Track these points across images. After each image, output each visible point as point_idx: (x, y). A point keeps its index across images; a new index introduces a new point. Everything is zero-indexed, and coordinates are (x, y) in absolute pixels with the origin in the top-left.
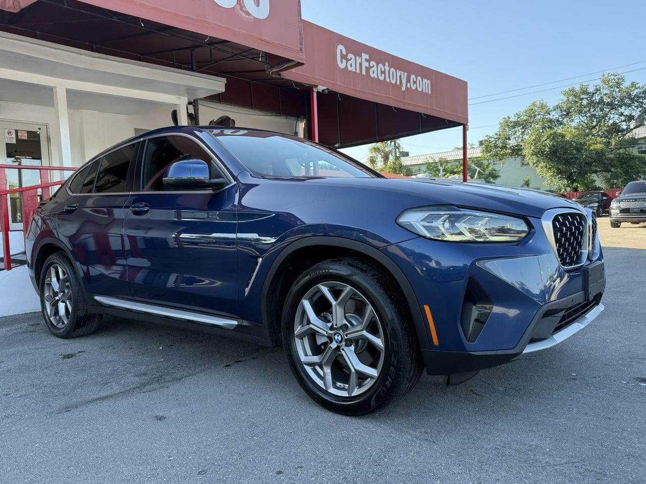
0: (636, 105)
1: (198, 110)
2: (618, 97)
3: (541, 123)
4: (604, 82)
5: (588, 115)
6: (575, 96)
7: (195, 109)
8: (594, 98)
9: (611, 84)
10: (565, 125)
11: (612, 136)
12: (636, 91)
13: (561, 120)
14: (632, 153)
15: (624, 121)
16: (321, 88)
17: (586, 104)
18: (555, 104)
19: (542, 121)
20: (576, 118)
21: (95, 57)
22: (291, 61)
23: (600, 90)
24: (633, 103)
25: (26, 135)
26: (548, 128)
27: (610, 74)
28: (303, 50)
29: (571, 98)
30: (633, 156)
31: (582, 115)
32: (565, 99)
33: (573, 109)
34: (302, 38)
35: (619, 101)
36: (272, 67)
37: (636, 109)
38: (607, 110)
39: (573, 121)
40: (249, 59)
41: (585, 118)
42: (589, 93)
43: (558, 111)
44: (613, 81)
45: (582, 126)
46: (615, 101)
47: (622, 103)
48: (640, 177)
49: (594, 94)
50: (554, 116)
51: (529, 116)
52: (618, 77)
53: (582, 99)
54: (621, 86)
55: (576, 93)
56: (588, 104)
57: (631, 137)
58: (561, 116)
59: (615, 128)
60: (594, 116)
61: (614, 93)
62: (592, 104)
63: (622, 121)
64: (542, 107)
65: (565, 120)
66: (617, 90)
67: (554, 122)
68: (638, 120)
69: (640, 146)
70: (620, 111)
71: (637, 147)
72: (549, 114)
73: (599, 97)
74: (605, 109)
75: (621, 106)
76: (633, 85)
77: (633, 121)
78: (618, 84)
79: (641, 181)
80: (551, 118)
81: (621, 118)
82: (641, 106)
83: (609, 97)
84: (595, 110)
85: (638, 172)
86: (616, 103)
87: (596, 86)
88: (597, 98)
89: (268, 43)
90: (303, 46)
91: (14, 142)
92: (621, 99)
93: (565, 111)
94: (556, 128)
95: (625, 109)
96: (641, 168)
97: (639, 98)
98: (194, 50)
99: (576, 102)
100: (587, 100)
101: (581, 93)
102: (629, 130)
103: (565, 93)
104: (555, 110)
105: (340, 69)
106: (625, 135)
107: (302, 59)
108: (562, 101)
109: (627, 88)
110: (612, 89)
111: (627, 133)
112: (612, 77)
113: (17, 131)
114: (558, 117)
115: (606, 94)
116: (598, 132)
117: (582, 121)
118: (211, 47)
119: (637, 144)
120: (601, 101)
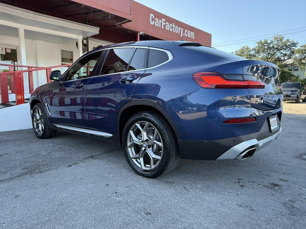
0: (288, 49)
1: (88, 42)
2: (280, 45)
3: (246, 56)
4: (275, 38)
5: (267, 53)
6: (262, 44)
7: (87, 42)
8: (270, 46)
9: (278, 40)
10: (257, 57)
11: (277, 62)
12: (289, 43)
13: (255, 54)
14: (285, 70)
15: (283, 56)
16: (141, 33)
17: (266, 48)
18: (253, 48)
19: (247, 55)
20: (262, 54)
21: (36, 14)
22: (126, 19)
23: (273, 42)
24: (287, 48)
25: (10, 50)
26: (249, 58)
27: (278, 35)
28: (132, 14)
29: (260, 45)
30: (285, 71)
31: (265, 53)
32: (257, 45)
33: (260, 50)
34: (131, 9)
35: (281, 47)
36: (117, 22)
37: (288, 51)
38: (276, 51)
39: (260, 55)
40: (112, 20)
41: (266, 54)
42: (268, 43)
43: (254, 51)
44: (279, 38)
45: (264, 57)
46: (279, 47)
47: (282, 48)
48: (288, 81)
49: (270, 44)
50: (252, 53)
51: (241, 53)
52: (281, 37)
53: (265, 46)
54: (282, 41)
55: (262, 43)
56: (267, 48)
57: (285, 63)
58: (255, 53)
59: (279, 59)
60: (269, 53)
61: (279, 44)
62: (269, 48)
63: (282, 56)
64: (247, 49)
65: (257, 55)
66: (281, 42)
67: (252, 55)
68: (289, 56)
69: (289, 67)
70: (281, 52)
71: (287, 68)
72: (250, 52)
73: (272, 45)
74: (275, 51)
75: (282, 50)
76: (288, 40)
77: (287, 56)
78: (281, 40)
79: (288, 82)
80: (251, 54)
81: (281, 55)
82: (290, 50)
83: (277, 45)
84: (270, 51)
85: (287, 79)
86: (280, 48)
87: (271, 40)
88: (271, 46)
89: (114, 10)
90: (132, 12)
91: (5, 53)
92: (282, 47)
93: (257, 51)
94: (253, 58)
95: (283, 51)
96: (288, 77)
97: (290, 46)
98: (87, 15)
99: (262, 47)
100: (267, 46)
101: (264, 43)
102: (284, 60)
103: (258, 43)
104: (253, 50)
105: (152, 25)
106: (283, 62)
107: (131, 19)
108: (256, 46)
109: (285, 42)
110: (278, 42)
111: (283, 61)
112: (279, 37)
113: (6, 49)
114: (254, 53)
115: (276, 44)
116: (271, 61)
117: (264, 56)
118: (94, 13)
119: (288, 66)
120: (273, 47)
